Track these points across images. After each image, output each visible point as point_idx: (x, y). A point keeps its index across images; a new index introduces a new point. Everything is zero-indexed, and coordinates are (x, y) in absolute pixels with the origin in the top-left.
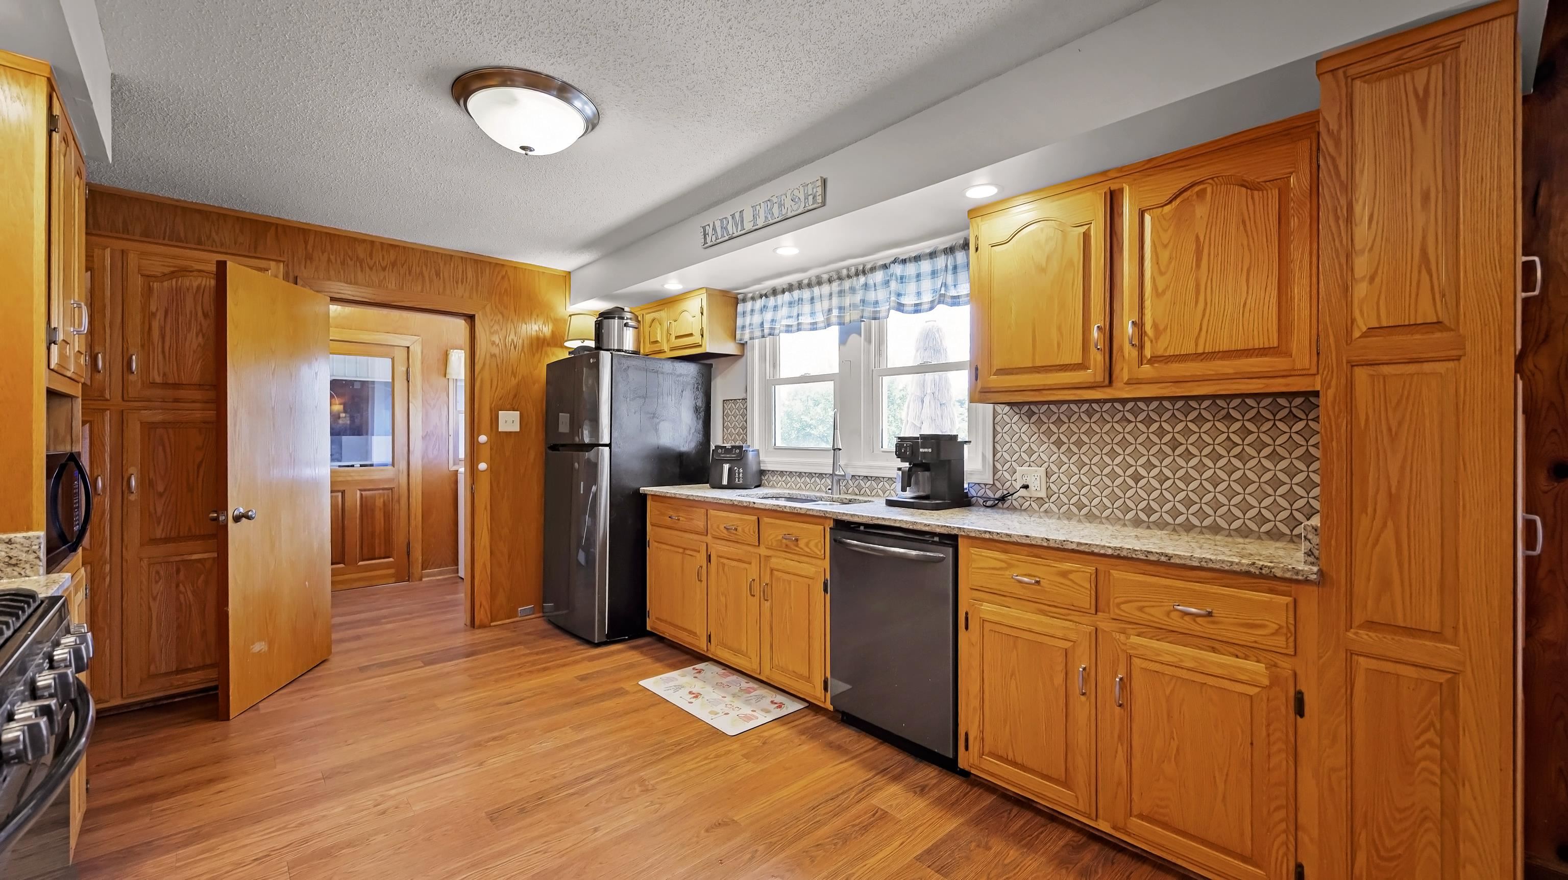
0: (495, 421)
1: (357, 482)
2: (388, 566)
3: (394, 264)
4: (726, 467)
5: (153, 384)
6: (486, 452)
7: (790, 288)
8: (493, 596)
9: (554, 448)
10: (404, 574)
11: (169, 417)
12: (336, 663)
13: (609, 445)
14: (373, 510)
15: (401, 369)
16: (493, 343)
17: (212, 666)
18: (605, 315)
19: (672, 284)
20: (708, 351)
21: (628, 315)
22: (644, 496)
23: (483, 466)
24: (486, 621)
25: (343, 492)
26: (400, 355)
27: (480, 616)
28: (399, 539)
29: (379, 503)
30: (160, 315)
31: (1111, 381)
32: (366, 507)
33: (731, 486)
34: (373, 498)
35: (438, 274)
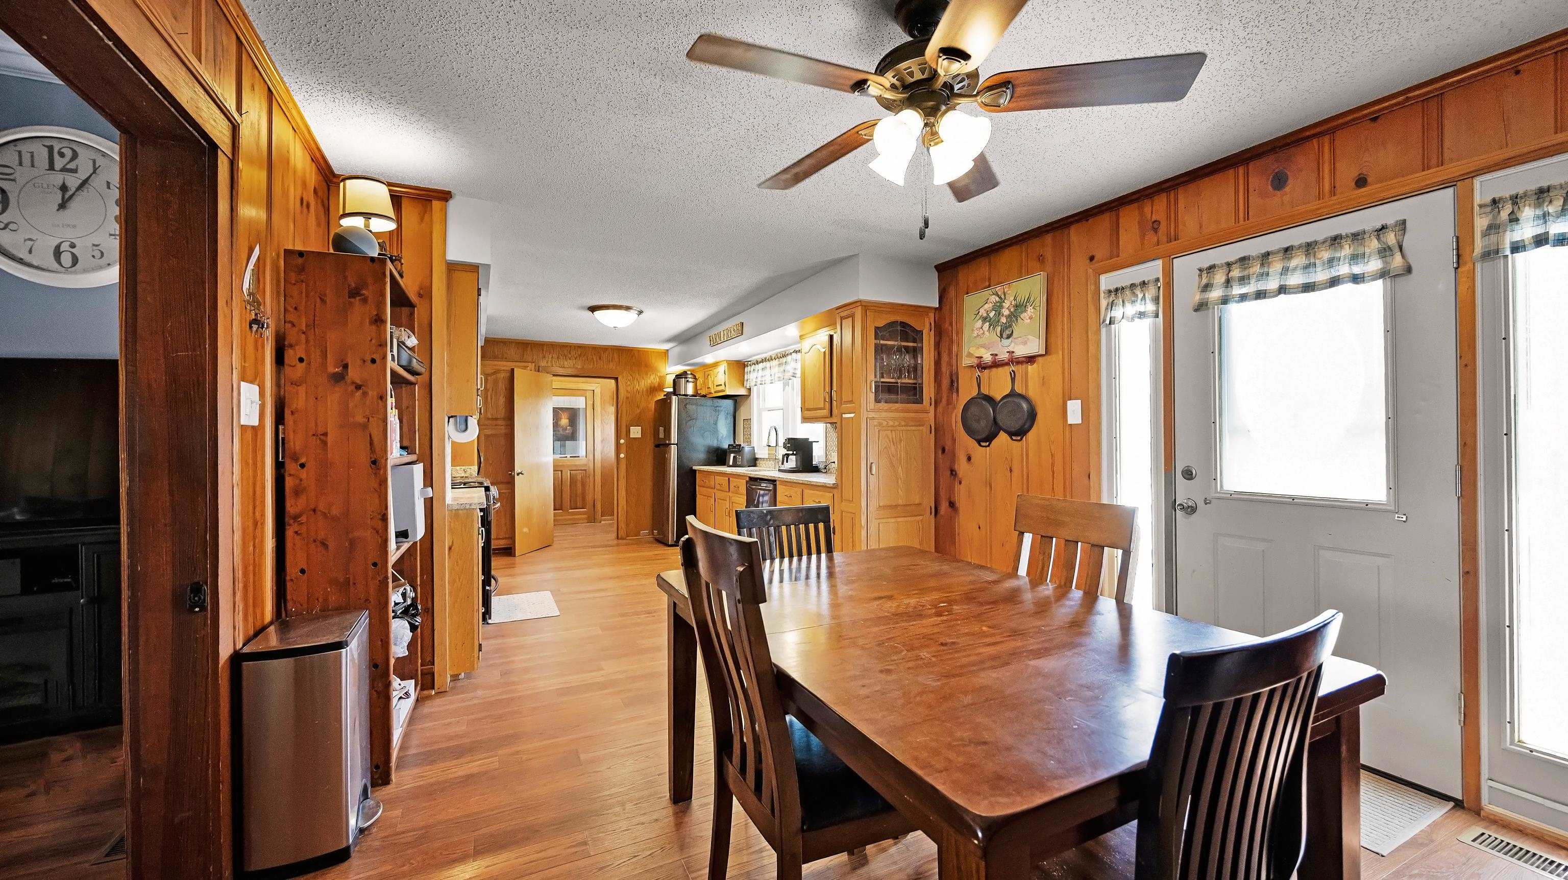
0: (628, 432)
1: (568, 466)
2: (584, 513)
3: (580, 356)
4: (732, 455)
5: (489, 419)
6: (624, 449)
7: (762, 361)
8: (627, 525)
9: (657, 446)
10: (592, 519)
11: (493, 432)
12: (556, 545)
13: (677, 444)
14: (576, 482)
15: (590, 403)
16: (627, 391)
17: (508, 538)
18: (679, 377)
19: (708, 359)
20: (728, 394)
21: (690, 376)
22: (695, 471)
23: (622, 456)
24: (624, 536)
25: (561, 471)
26: (589, 394)
27: (621, 533)
28: (589, 498)
29: (579, 478)
30: (490, 390)
31: (831, 415)
32: (573, 480)
33: (735, 465)
34: (576, 475)
35: (600, 359)
